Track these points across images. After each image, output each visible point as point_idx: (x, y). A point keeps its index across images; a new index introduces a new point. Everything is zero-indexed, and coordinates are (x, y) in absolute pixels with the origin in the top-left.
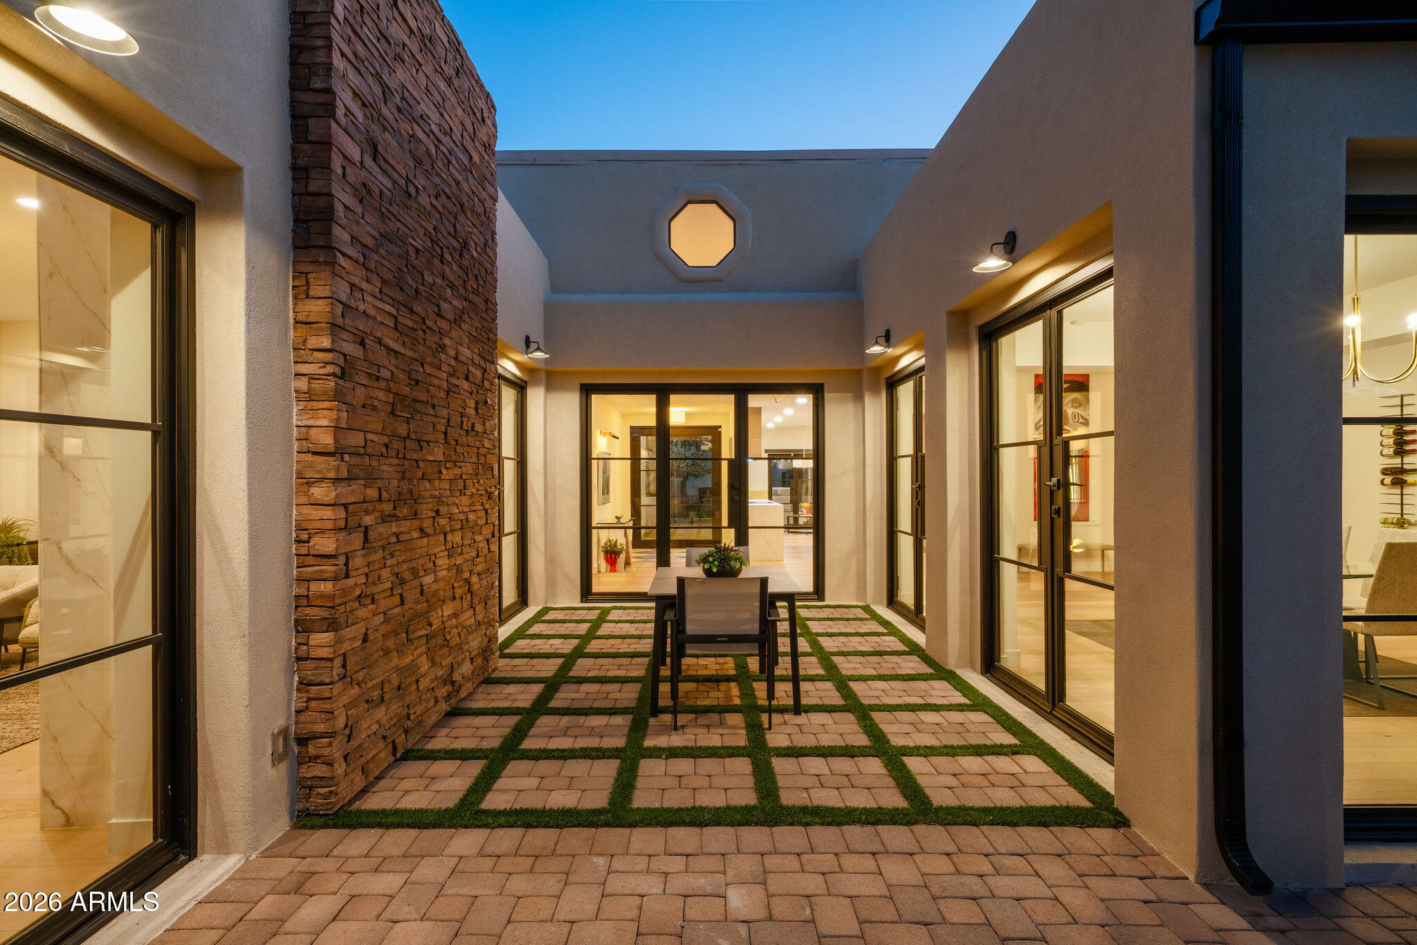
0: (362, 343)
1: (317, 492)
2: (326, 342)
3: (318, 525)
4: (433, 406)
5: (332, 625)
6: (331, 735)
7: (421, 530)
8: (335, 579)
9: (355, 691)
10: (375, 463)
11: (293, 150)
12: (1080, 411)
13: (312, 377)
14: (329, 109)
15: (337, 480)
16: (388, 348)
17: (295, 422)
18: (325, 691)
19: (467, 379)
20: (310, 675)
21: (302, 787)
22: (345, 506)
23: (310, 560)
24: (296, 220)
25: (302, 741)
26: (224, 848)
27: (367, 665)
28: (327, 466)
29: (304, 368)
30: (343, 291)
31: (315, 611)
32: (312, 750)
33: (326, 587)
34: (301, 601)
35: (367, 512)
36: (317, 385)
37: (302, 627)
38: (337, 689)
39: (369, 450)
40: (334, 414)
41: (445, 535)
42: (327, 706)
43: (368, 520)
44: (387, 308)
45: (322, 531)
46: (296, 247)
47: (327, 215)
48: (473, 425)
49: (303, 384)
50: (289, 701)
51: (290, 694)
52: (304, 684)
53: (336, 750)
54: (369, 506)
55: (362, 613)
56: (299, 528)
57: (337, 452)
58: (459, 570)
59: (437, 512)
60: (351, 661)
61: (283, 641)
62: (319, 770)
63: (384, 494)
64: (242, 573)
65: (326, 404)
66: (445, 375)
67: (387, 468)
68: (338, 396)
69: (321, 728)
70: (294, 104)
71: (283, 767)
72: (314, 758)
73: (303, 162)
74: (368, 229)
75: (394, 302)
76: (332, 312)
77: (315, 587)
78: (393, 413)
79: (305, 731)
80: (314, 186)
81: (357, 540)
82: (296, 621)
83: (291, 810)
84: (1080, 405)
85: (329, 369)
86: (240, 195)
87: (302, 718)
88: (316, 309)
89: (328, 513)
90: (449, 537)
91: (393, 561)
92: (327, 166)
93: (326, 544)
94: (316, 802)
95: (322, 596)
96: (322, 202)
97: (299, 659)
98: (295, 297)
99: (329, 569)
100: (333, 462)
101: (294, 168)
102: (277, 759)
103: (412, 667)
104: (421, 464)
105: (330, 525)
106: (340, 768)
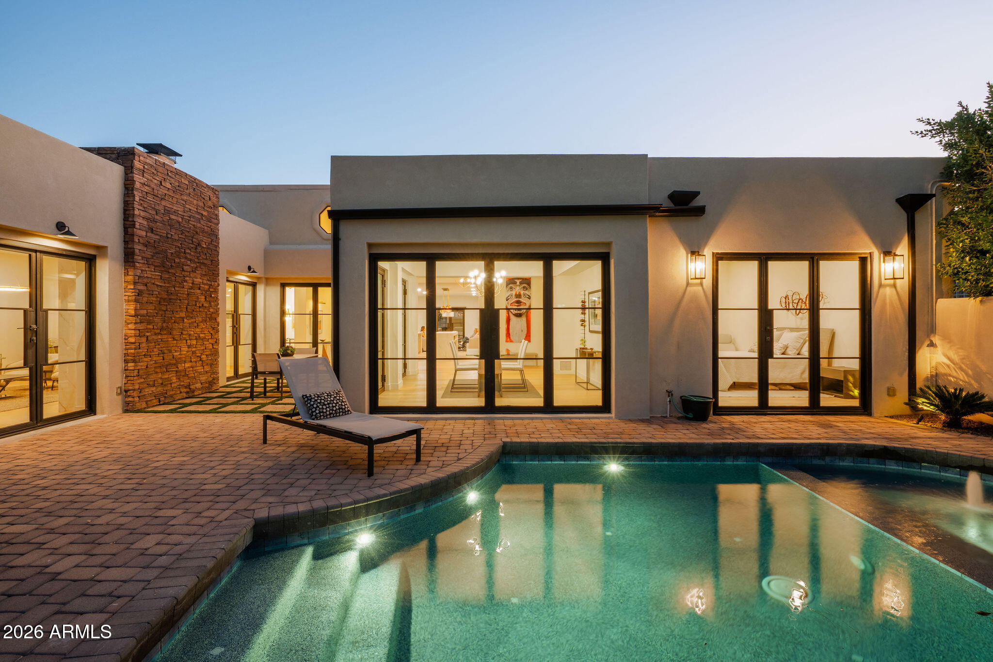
0: (146, 285)
1: (130, 326)
2: (132, 287)
3: (130, 335)
4: (180, 300)
5: (134, 361)
6: (134, 390)
7: (174, 338)
8: (135, 349)
9: (142, 380)
10: (151, 318)
11: (124, 236)
12: (526, 292)
13: (129, 296)
14: (134, 226)
15: (135, 323)
16: (157, 285)
17: (124, 308)
18: (132, 378)
19: (199, 289)
20: (128, 374)
21: (127, 403)
22: (139, 330)
23: (128, 344)
24: (125, 255)
25: (126, 391)
26: (103, 413)
27: (148, 375)
28: (133, 319)
29: (127, 294)
30: (138, 272)
31: (130, 357)
32: (128, 394)
33: (132, 351)
34: (126, 355)
35: (148, 332)
36: (130, 298)
37: (126, 362)
38: (135, 378)
39: (149, 315)
40: (134, 306)
41: (186, 340)
42: (132, 382)
43: (148, 334)
44: (157, 273)
45: (131, 336)
46: (125, 262)
47: (133, 254)
48: (203, 305)
49: (126, 298)
50: (122, 381)
51: (122, 379)
52: (127, 377)
53: (135, 394)
54: (149, 330)
55: (145, 359)
56: (125, 336)
57: (136, 315)
58: (194, 352)
59: (182, 333)
60: (141, 372)
61: (120, 365)
62: (130, 399)
63: (155, 327)
64: (107, 345)
65: (132, 303)
66: (186, 290)
67: (157, 320)
68: (136, 301)
69: (131, 388)
70: (124, 224)
71: (120, 397)
72: (129, 396)
73: (127, 240)
74: (149, 253)
75: (161, 272)
76: (134, 279)
77: (129, 351)
78: (159, 303)
79: (127, 388)
80: (130, 246)
81: (144, 340)
82: (125, 360)
83: (123, 409)
84: (527, 289)
85: (133, 294)
86: (107, 253)
87: (126, 385)
88: (130, 278)
89: (133, 332)
90: (188, 341)
91: (159, 346)
92: (133, 241)
93: (132, 340)
94: (130, 407)
95: (131, 353)
96: (132, 250)
97: (125, 370)
98: (125, 275)
99: (133, 346)
100: (134, 318)
101: (124, 241)
102: (118, 394)
103: (168, 379)
104: (173, 318)
105: (133, 335)
106: (137, 399)
